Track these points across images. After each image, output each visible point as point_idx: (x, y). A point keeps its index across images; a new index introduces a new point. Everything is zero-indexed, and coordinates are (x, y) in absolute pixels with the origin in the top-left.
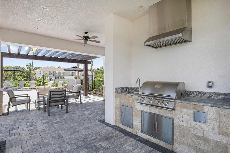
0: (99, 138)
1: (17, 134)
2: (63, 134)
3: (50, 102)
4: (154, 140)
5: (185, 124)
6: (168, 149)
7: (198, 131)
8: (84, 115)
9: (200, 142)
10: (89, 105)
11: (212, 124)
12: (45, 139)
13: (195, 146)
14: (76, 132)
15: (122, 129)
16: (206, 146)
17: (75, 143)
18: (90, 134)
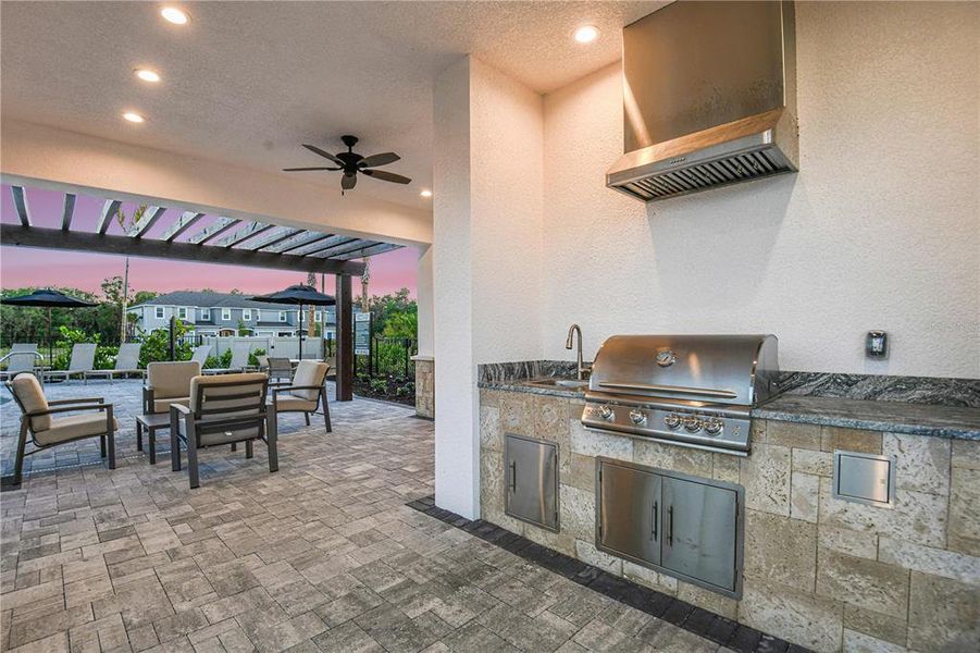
0: (420, 582)
1: (52, 574)
2: (258, 568)
3: (200, 430)
4: (654, 581)
5: (795, 509)
6: (716, 616)
7: (853, 540)
8: (345, 481)
9: (863, 583)
10: (361, 436)
11: (918, 509)
12: (179, 598)
13: (838, 598)
14: (316, 559)
15: (510, 534)
16: (886, 597)
17: (317, 613)
18: (380, 565)
